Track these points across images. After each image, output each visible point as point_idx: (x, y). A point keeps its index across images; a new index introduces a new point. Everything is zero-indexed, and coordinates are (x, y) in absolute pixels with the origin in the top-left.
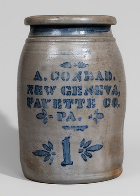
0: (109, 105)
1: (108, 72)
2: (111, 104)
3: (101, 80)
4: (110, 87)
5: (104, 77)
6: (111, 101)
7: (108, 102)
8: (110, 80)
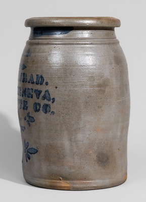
0: (39, 110)
1: (40, 76)
2: (41, 109)
3: (32, 83)
4: (40, 92)
5: (35, 80)
6: (42, 106)
7: (38, 107)
8: (41, 84)
